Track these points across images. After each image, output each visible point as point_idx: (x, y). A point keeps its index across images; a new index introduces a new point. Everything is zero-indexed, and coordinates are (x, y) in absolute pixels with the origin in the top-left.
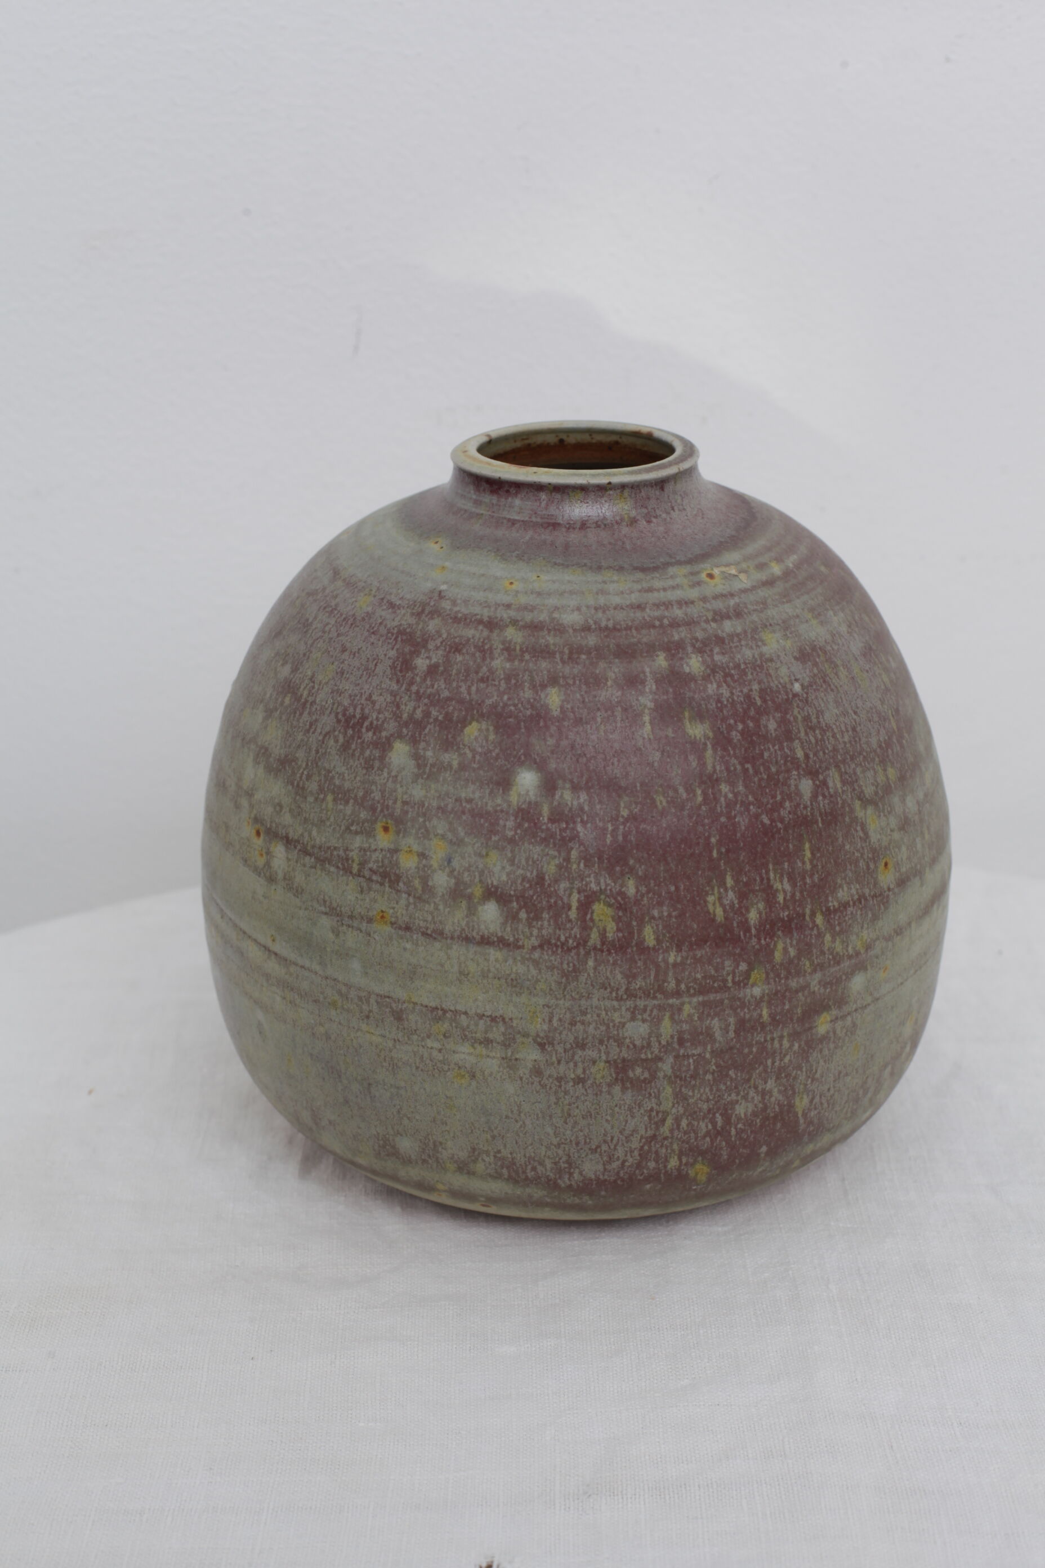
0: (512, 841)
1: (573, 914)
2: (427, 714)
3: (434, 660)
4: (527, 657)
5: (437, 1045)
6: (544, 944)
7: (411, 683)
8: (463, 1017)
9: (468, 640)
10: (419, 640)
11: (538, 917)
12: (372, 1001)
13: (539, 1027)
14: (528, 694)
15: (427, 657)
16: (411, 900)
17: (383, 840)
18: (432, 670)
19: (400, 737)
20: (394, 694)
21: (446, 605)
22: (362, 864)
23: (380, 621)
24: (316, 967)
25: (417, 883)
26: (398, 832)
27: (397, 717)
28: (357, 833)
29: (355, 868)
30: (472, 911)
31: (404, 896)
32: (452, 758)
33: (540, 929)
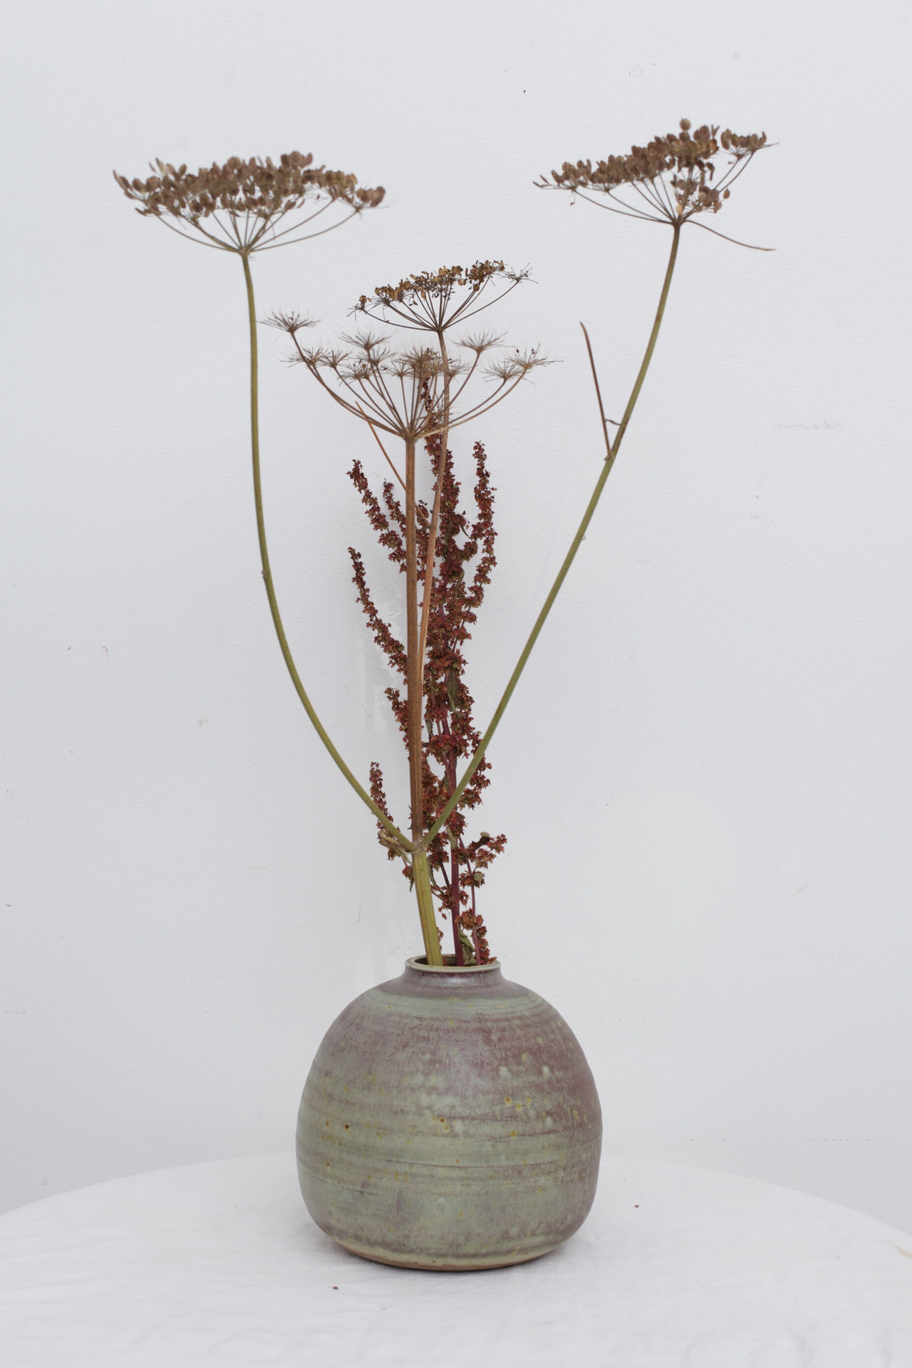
0: (549, 1093)
1: (569, 1115)
2: (506, 1055)
3: (498, 1036)
4: (524, 1028)
5: (533, 1180)
6: (565, 1128)
7: (495, 1046)
8: (543, 1165)
9: (504, 1027)
10: (487, 1030)
11: (561, 1119)
12: (510, 1170)
13: (563, 1162)
14: (533, 1041)
15: (495, 1036)
16: (523, 1123)
17: (509, 1104)
18: (499, 1039)
19: (501, 1065)
20: (490, 1051)
21: (487, 1018)
22: (502, 1116)
23: (465, 1028)
24: (484, 1164)
25: (524, 1117)
26: (513, 1100)
27: (496, 1058)
28: (496, 1105)
29: (499, 1118)
30: (544, 1122)
31: (520, 1123)
32: (521, 1068)
33: (563, 1123)
